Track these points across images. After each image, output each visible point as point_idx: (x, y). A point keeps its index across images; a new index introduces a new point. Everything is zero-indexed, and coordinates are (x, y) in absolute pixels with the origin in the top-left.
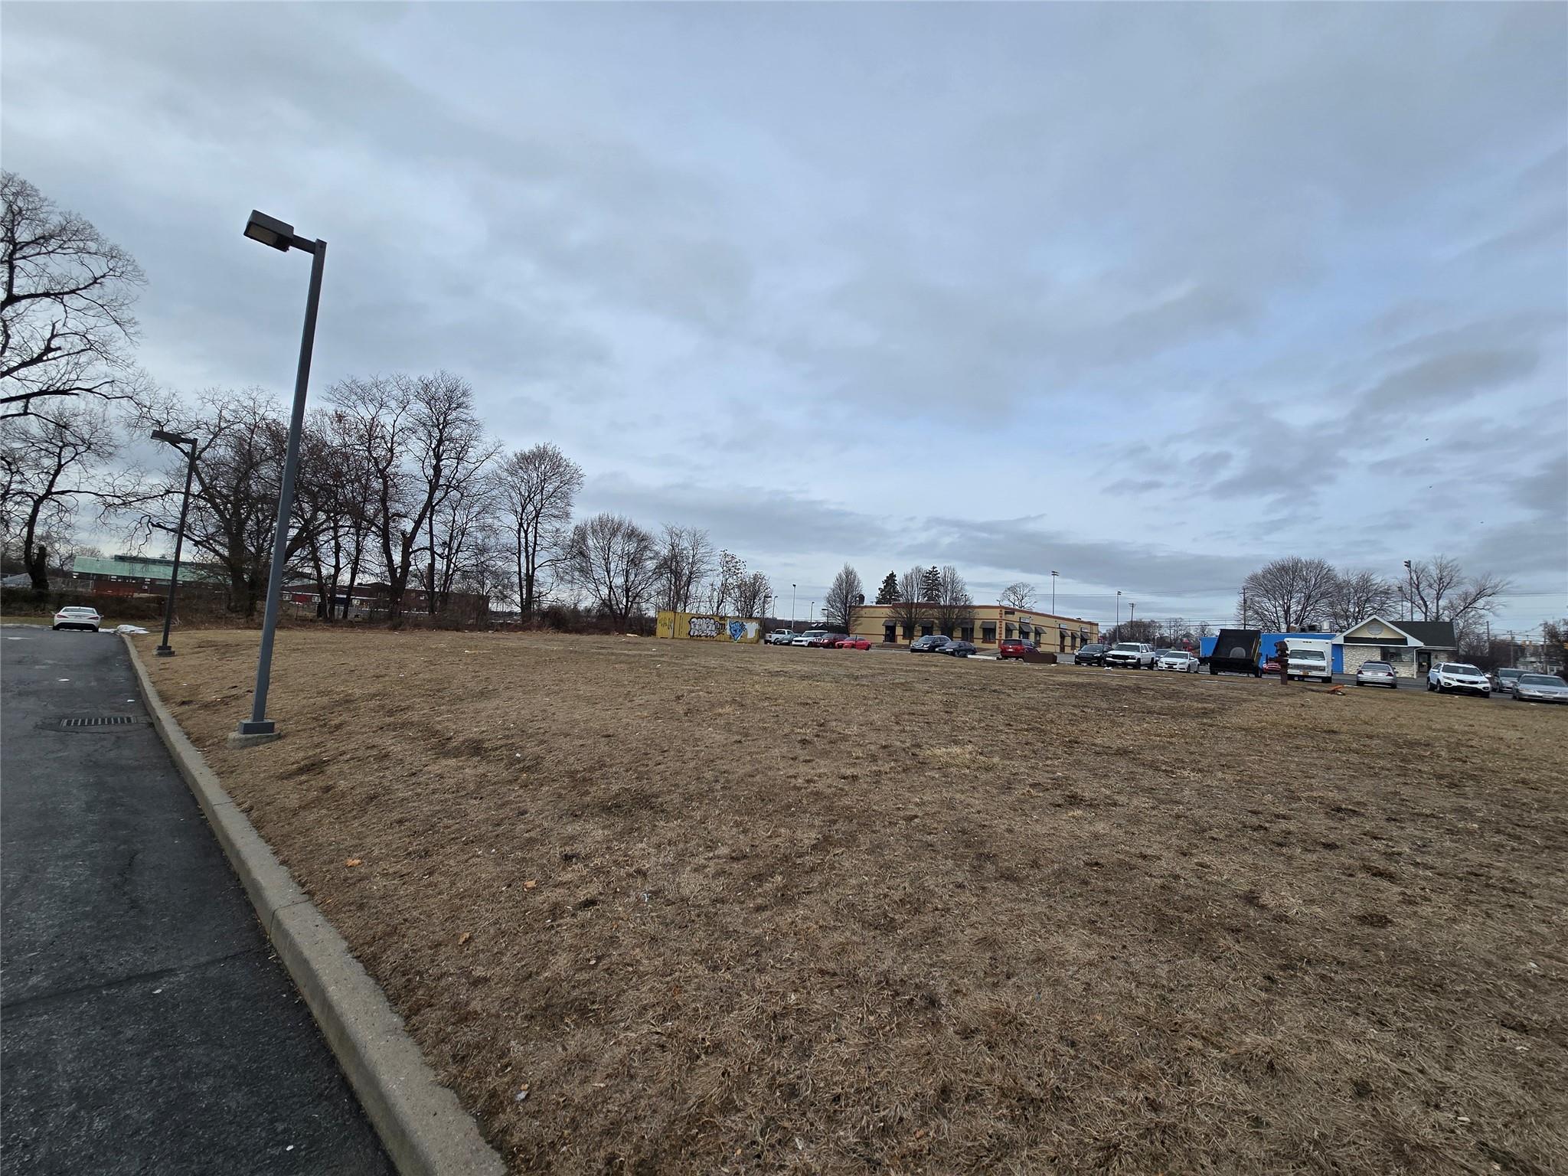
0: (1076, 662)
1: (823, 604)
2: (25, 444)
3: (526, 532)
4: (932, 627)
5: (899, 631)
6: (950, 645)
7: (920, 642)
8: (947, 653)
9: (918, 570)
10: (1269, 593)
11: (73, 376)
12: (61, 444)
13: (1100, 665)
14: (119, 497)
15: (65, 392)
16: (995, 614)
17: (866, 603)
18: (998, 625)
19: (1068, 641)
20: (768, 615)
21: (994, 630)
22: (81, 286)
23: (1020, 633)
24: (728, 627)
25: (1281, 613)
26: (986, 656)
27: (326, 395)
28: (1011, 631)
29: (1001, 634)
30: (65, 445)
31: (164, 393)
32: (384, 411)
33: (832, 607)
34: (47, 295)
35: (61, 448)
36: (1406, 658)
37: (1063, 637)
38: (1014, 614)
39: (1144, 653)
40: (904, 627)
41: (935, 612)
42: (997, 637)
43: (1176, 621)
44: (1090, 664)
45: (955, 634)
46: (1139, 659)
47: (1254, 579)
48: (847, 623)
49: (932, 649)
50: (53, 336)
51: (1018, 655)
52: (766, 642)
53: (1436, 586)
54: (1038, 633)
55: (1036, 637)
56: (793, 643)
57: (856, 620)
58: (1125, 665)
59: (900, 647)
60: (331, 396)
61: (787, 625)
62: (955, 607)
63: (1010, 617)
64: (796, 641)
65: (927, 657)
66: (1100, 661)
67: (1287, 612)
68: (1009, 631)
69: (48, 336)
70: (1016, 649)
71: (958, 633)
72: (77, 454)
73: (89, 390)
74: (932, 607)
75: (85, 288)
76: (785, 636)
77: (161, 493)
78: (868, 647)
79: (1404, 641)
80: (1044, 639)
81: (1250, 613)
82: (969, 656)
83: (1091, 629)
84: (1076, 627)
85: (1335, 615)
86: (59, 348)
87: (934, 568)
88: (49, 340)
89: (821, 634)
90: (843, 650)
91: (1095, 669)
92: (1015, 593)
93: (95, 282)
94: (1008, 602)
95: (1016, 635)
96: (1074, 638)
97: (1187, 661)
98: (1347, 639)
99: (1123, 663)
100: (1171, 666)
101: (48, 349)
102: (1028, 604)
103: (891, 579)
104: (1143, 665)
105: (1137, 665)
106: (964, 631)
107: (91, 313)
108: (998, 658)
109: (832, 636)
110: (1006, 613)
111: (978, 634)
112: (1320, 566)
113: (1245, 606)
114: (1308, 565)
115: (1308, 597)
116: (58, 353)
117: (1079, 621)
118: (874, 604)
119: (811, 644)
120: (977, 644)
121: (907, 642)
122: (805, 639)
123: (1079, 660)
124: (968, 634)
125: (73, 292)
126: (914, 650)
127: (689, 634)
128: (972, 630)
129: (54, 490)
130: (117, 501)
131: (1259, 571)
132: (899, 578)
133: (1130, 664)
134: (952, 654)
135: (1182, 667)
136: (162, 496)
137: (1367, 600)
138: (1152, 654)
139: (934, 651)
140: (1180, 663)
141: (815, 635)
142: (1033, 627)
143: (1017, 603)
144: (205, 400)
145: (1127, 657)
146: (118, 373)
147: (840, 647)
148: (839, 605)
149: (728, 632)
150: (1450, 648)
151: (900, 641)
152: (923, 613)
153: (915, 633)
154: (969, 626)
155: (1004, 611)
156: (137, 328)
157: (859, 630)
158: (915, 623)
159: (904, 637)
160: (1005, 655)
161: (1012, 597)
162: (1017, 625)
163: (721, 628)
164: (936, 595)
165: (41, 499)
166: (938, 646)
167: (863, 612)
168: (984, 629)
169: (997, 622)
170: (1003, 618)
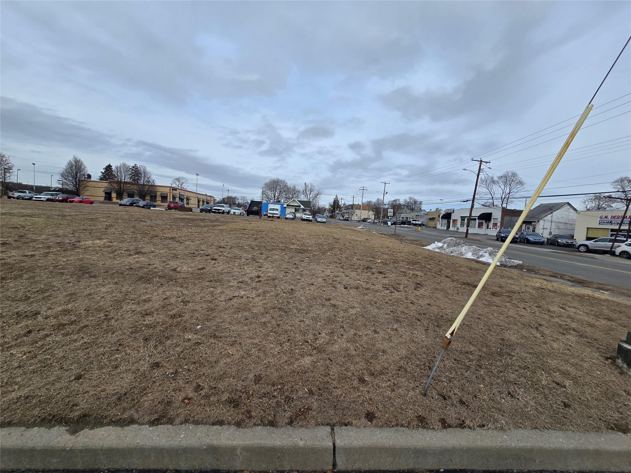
0: (200, 211)
1: (59, 177)
4: (133, 194)
5: (114, 195)
6: (142, 203)
7: (126, 200)
8: (140, 207)
9: (124, 165)
10: (270, 189)
13: (210, 213)
16: (167, 190)
17: (92, 179)
18: (169, 195)
19: (201, 203)
20: (8, 180)
21: (167, 197)
23: (179, 199)
25: (273, 196)
26: (160, 208)
28: (175, 198)
29: (170, 199)
33: (66, 179)
36: (300, 211)
37: (199, 201)
38: (176, 190)
39: (226, 208)
40: (116, 193)
41: (135, 187)
42: (168, 200)
43: (243, 197)
44: (206, 212)
45: (146, 198)
46: (224, 210)
47: (266, 184)
48: (77, 189)
49: (132, 205)
51: (176, 208)
52: (9, 197)
53: (310, 191)
54: (188, 199)
55: (187, 201)
56: (34, 199)
57: (84, 188)
58: (219, 213)
59: (115, 203)
61: (31, 188)
62: (146, 185)
63: (174, 192)
64: (36, 198)
65: (128, 208)
66: (210, 211)
67: (275, 196)
68: (174, 198)
70: (175, 206)
71: (148, 198)
74: (133, 184)
76: (27, 194)
78: (92, 203)
79: (300, 206)
80: (190, 202)
81: (264, 196)
82: (151, 208)
83: (211, 199)
84: (204, 198)
85: (286, 198)
87: (135, 165)
89: (57, 195)
90: (74, 203)
91: (208, 214)
92: (179, 181)
94: (175, 185)
95: (177, 200)
96: (203, 202)
97: (240, 211)
98: (287, 205)
99: (218, 212)
100: (234, 213)
102: (185, 186)
103: (109, 168)
104: (225, 213)
105: (223, 213)
106: (151, 197)
108: (166, 210)
109: (65, 196)
110: (173, 190)
111: (158, 198)
112: (284, 182)
113: (263, 193)
114: (281, 181)
115: (280, 191)
117: (206, 195)
118: (98, 180)
119: (48, 200)
120: (159, 203)
121: (118, 201)
122: (43, 197)
123: (202, 211)
124: (154, 198)
126: (121, 205)
128: (156, 197)
131: (268, 182)
132: (113, 168)
133: (221, 212)
134: (143, 207)
135: (238, 213)
137: (294, 194)
138: (229, 209)
139: (132, 206)
140: (238, 212)
141: (52, 195)
142: (185, 197)
143: (179, 186)
145: (219, 210)
147: (73, 202)
148: (71, 178)
150: (309, 209)
151: (114, 200)
152: (128, 187)
153: (124, 197)
154: (153, 195)
155: (171, 189)
157: (87, 193)
158: (124, 191)
159: (117, 198)
160: (170, 208)
161: (177, 183)
162: (178, 196)
164: (137, 179)
166: (135, 203)
167: (89, 184)
168: (161, 196)
169: (168, 193)
170: (171, 192)
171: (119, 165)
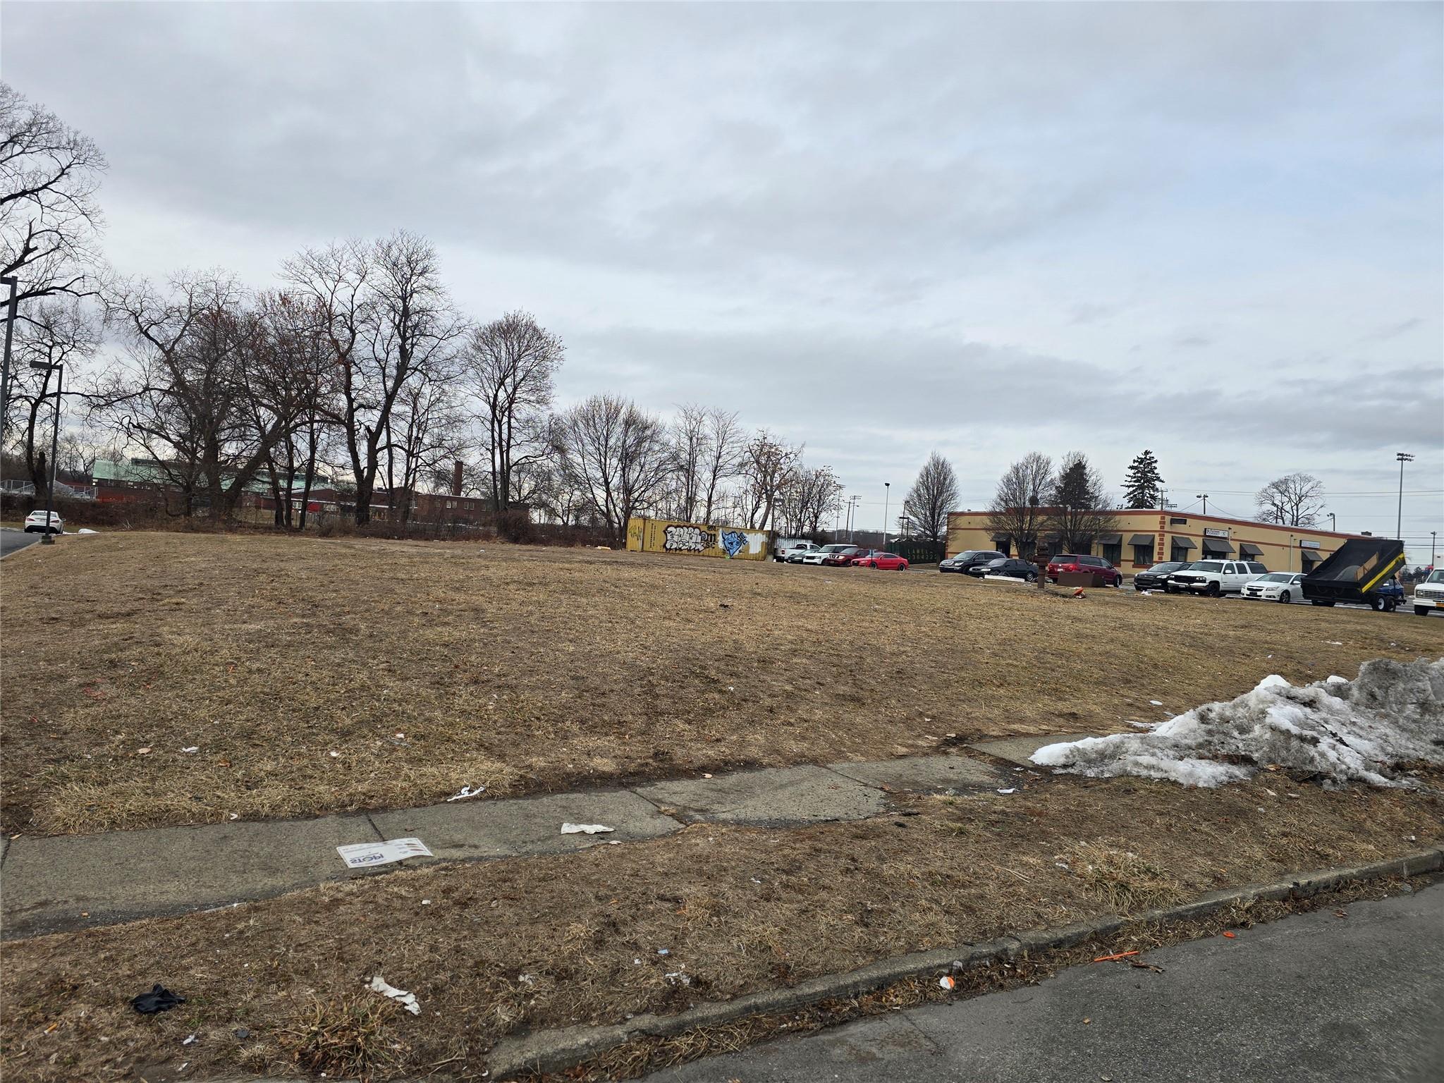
1: (901, 510)
2: (20, 347)
3: (500, 422)
5: (1013, 549)
6: (992, 565)
8: (974, 573)
11: (50, 276)
12: (50, 344)
14: (102, 397)
15: (44, 293)
16: (1153, 524)
18: (1158, 540)
21: (1154, 548)
22: (52, 179)
23: (1205, 553)
24: (720, 538)
27: (282, 271)
29: (1161, 554)
30: (54, 345)
31: (136, 281)
32: (341, 285)
33: (913, 512)
34: (24, 193)
35: (51, 348)
38: (1185, 522)
42: (1155, 557)
46: (1213, 582)
48: (935, 537)
50: (31, 236)
52: (775, 558)
56: (805, 560)
60: (287, 273)
63: (1180, 528)
66: (1164, 585)
69: (27, 237)
72: (64, 353)
73: (63, 289)
75: (54, 181)
77: (140, 391)
86: (36, 248)
88: (28, 240)
92: (1285, 492)
93: (62, 174)
95: (1197, 556)
99: (1187, 587)
101: (27, 251)
105: (1209, 591)
107: (61, 207)
110: (1173, 522)
111: (1127, 553)
116: (36, 253)
119: (827, 562)
122: (822, 555)
125: (45, 187)
126: (942, 570)
127: (664, 546)
129: (48, 392)
130: (102, 402)
133: (1198, 590)
136: (140, 394)
141: (839, 549)
142: (1234, 544)
144: (176, 284)
146: (88, 269)
148: (923, 511)
149: (721, 545)
154: (1111, 542)
155: (1168, 518)
156: (101, 216)
161: (1278, 498)
162: (1198, 542)
163: (709, 540)
165: (38, 402)
168: (1135, 546)
169: (1157, 535)
170: (1167, 528)
171: (1021, 460)
